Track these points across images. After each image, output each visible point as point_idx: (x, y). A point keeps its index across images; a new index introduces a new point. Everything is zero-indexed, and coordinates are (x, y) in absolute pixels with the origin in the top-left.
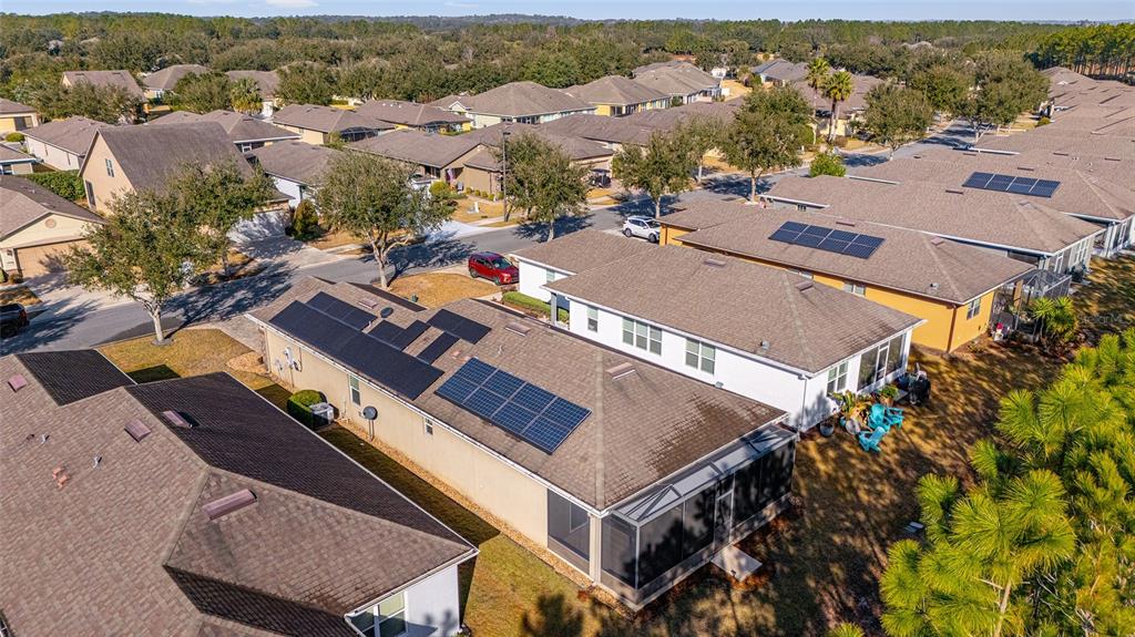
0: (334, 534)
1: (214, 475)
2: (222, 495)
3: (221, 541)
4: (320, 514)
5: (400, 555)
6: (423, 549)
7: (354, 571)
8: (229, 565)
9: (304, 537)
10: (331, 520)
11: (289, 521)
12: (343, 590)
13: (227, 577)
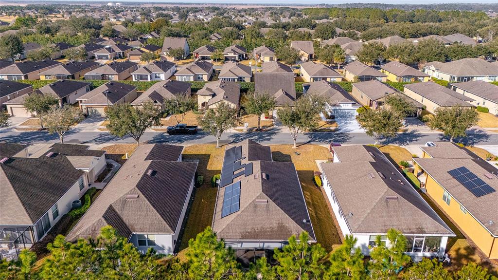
0: (147, 213)
1: (135, 189)
2: (132, 194)
3: (124, 204)
4: (148, 207)
5: (156, 225)
6: (162, 227)
7: (143, 224)
8: (121, 210)
9: (140, 211)
10: (148, 210)
11: (140, 206)
12: (137, 228)
13: (119, 213)
